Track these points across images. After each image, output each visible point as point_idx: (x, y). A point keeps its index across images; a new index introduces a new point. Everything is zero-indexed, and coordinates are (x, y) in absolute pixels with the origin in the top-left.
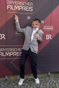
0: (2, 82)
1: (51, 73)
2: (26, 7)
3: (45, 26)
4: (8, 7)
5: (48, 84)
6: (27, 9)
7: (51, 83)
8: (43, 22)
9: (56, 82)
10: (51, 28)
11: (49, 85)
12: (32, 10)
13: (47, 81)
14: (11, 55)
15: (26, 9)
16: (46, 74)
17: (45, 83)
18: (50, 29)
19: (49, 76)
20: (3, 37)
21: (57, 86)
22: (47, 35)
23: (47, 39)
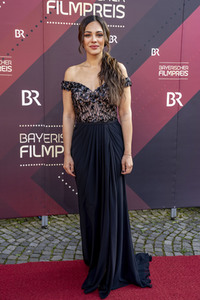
0: (31, 233)
1: (178, 210)
2: (105, 5)
3: (162, 65)
4: (48, 7)
5: (168, 243)
6: (107, 13)
7: (178, 239)
8: (155, 52)
9: (193, 238)
10: (182, 72)
11: (173, 244)
12: (121, 15)
13: (167, 233)
14: (57, 152)
15: (105, 11)
16: (164, 213)
17: (161, 239)
18: (180, 73)
19: (173, 219)
20: (35, 98)
21: (195, 249)
22: (168, 94)
23: (168, 105)
